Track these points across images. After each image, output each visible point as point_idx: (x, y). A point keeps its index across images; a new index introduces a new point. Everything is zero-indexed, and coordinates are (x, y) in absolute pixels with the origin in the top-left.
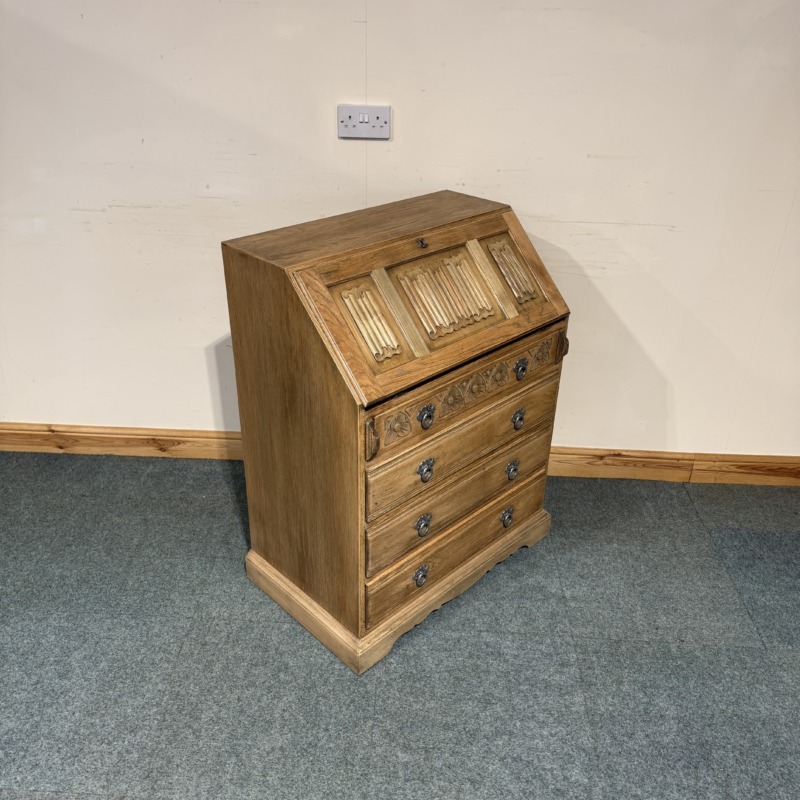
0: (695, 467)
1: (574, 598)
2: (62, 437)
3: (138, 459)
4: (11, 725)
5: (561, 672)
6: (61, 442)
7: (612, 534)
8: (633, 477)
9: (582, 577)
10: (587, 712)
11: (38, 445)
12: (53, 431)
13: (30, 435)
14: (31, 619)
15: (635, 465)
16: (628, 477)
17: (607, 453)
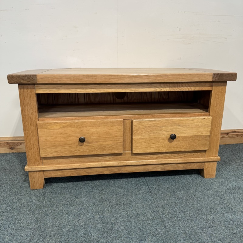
16: (239, 143)
17: (230, 131)
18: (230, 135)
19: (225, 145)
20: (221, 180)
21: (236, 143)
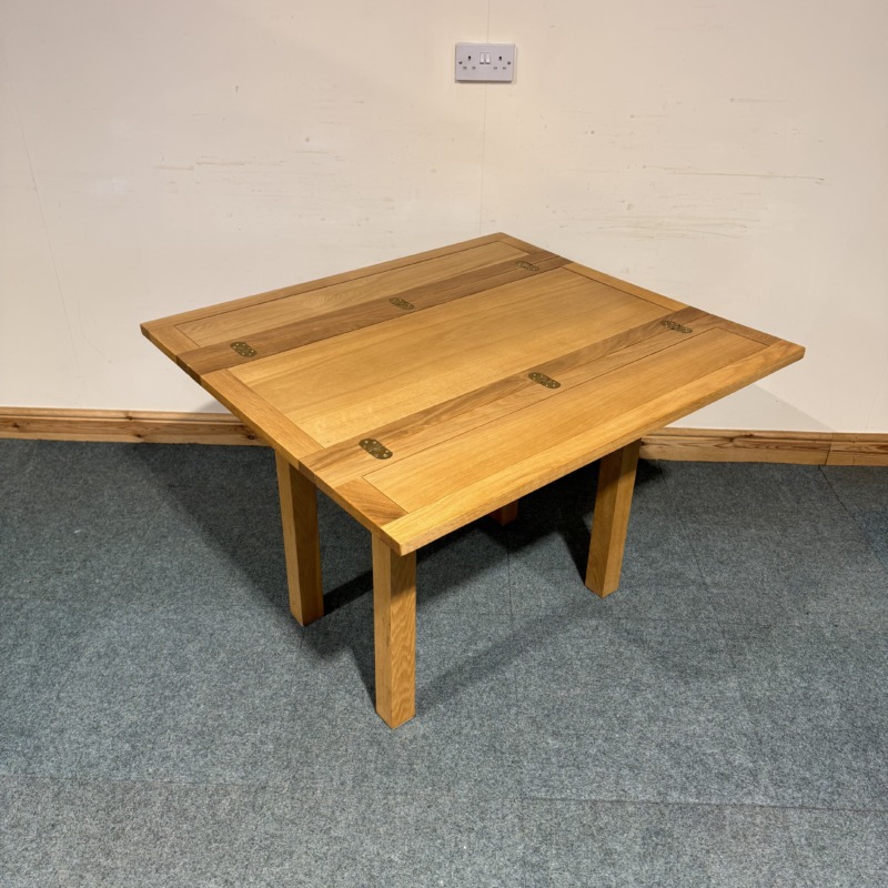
0: (832, 449)
1: (716, 585)
2: (140, 424)
3: (224, 447)
4: (134, 718)
5: (711, 659)
6: (139, 430)
7: (748, 519)
8: (765, 461)
9: (722, 563)
10: (743, 698)
11: (114, 433)
12: (131, 418)
13: (106, 422)
14: (135, 612)
15: (767, 448)
16: (760, 461)
17: (738, 434)
18: (737, 442)
19: (723, 464)
20: (653, 555)
21: (752, 460)
